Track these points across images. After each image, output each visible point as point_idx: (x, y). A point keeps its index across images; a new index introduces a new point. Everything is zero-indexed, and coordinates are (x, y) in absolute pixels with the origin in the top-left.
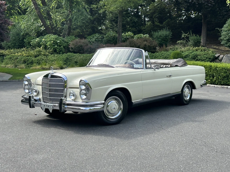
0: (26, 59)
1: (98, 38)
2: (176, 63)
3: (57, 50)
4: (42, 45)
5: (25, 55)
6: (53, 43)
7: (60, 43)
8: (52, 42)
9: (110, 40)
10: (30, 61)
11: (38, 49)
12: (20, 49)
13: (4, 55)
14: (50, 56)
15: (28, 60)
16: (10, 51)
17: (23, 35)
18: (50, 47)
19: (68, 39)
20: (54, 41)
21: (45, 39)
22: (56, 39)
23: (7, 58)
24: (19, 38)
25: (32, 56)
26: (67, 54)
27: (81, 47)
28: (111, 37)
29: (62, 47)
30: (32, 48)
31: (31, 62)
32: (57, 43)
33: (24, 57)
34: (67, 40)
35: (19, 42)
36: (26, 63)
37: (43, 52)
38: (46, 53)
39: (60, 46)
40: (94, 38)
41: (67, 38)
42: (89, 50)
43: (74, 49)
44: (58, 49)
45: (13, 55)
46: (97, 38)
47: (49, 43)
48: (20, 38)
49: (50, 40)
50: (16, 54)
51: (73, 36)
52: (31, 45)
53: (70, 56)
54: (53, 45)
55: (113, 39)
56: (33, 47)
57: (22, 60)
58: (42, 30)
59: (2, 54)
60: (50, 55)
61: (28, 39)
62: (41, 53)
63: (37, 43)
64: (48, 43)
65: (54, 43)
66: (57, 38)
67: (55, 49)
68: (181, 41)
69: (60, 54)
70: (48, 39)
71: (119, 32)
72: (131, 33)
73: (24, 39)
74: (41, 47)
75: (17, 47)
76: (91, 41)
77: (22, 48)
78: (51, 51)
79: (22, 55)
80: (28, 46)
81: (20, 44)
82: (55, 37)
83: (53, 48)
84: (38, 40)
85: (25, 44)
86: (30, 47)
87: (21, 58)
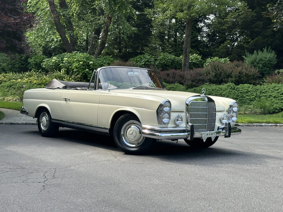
1: (150, 61)
4: (62, 68)
5: (35, 82)
6: (83, 65)
7: (94, 66)
9: (167, 64)
11: (57, 73)
16: (8, 76)
18: (78, 71)
19: (102, 61)
20: (84, 62)
22: (87, 58)
23: (3, 86)
24: (20, 57)
28: (169, 60)
30: (40, 72)
32: (88, 66)
34: (100, 62)
35: (20, 63)
38: (70, 80)
39: (93, 70)
40: (143, 61)
41: (100, 59)
44: (90, 75)
45: (14, 82)
46: (148, 61)
49: (76, 61)
50: (19, 80)
51: (111, 55)
54: (82, 68)
55: (171, 63)
56: (43, 72)
58: (52, 47)
61: (35, 59)
62: (63, 79)
63: (53, 64)
64: (75, 65)
66: (89, 57)
67: (86, 74)
70: (73, 58)
71: (186, 52)
72: (198, 55)
73: (28, 59)
74: (62, 71)
75: (16, 69)
76: (138, 65)
77: (26, 72)
78: (78, 77)
79: (30, 82)
80: (34, 69)
81: (22, 66)
82: (85, 56)
83: (81, 73)
84: (55, 59)
85: (29, 65)
86: (37, 70)
87: (29, 87)
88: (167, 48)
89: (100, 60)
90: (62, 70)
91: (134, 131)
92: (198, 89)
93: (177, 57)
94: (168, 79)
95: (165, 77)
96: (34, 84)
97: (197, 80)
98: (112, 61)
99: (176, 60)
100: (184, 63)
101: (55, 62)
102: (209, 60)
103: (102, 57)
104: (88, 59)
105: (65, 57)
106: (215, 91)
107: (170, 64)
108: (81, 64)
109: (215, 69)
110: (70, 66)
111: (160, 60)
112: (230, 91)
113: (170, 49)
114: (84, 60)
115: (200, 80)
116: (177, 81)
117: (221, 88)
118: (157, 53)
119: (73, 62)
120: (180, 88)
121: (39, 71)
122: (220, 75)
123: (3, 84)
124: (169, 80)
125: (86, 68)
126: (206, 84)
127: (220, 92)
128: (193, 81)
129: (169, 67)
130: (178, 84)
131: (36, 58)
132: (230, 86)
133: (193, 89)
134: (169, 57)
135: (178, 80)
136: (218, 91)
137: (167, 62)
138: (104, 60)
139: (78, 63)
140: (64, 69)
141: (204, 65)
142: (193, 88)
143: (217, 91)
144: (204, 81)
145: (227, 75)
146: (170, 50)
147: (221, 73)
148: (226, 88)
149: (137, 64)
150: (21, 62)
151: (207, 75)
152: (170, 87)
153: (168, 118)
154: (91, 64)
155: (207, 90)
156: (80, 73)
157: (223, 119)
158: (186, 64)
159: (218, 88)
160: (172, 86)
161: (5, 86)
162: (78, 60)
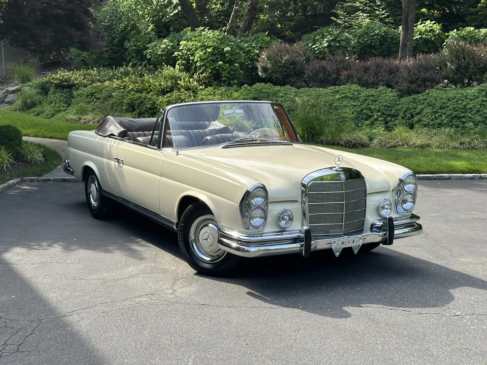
0: (136, 100)
1: (338, 39)
3: (224, 73)
4: (178, 60)
5: (131, 87)
6: (212, 54)
7: (232, 55)
8: (209, 50)
9: (373, 44)
10: (148, 107)
11: (168, 71)
12: (116, 68)
13: (73, 85)
14: (204, 92)
15: (142, 102)
16: (90, 75)
17: (123, 31)
18: (204, 65)
20: (215, 48)
21: (187, 40)
22: (223, 41)
23: (81, 95)
24: (110, 39)
25: (151, 91)
27: (291, 67)
28: (376, 37)
29: (237, 65)
30: (145, 66)
31: (150, 108)
32: (222, 55)
33: (129, 92)
34: (246, 45)
35: (112, 49)
36: (134, 110)
37: (184, 79)
38: (190, 82)
39: (231, 62)
40: (325, 40)
41: (247, 39)
42: (321, 75)
43: (272, 72)
44: (226, 72)
45: (99, 86)
46: (332, 40)
47: (201, 53)
48: (113, 39)
49: (201, 46)
50: (107, 82)
51: (266, 32)
52: (143, 58)
53: (263, 92)
54: (211, 60)
55: (380, 42)
56: (149, 65)
57: (125, 101)
59: (67, 81)
60: (201, 89)
62: (178, 82)
63: (163, 53)
64: (199, 54)
65: (215, 55)
66: (223, 38)
67: (218, 70)
69: (230, 85)
71: (407, 21)
72: (435, 23)
73: (124, 42)
74: (177, 66)
75: (105, 61)
76: (316, 49)
77: (120, 67)
78: (204, 76)
79: (124, 87)
80: (136, 60)
81: (114, 56)
82: (217, 37)
83: (210, 69)
84: (166, 43)
85: (126, 54)
86: (140, 62)
87: (122, 96)
88: (376, 10)
89: (246, 42)
90: (178, 63)
91: (211, 235)
92: (421, 98)
93: (393, 30)
94: (365, 78)
95: (359, 76)
96: (130, 90)
97: (420, 79)
98: (267, 43)
99: (389, 35)
100: (403, 43)
101: (167, 49)
102: (453, 33)
103: (251, 34)
105: (183, 38)
106: (454, 102)
107: (378, 43)
108: (209, 53)
109: (457, 57)
110: (192, 55)
111: (359, 37)
112: (483, 101)
113: (384, 12)
114: (214, 44)
115: (425, 79)
116: (383, 81)
117: (465, 96)
118: (358, 19)
119: (196, 49)
120: (386, 96)
121: (142, 63)
122: (467, 68)
123: (81, 91)
124: (367, 80)
125: (219, 60)
126: (437, 87)
127: (464, 103)
128: (412, 82)
129: (376, 49)
130: (382, 88)
131: (137, 41)
132: (484, 90)
133: (411, 97)
134: (376, 30)
135: (385, 80)
136: (460, 102)
137: (372, 39)
138: (253, 41)
139: (204, 50)
140: (180, 61)
141: (445, 43)
142: (410, 95)
143: (457, 101)
144: (434, 82)
145: (481, 68)
146: (383, 14)
147: (468, 64)
148: (476, 94)
149: (313, 47)
150: (112, 47)
151: (441, 69)
152: (368, 94)
153: (261, 218)
154: (227, 51)
155: (438, 99)
156: (208, 69)
157: (383, 208)
158: (406, 45)
159: (460, 95)
160: (371, 93)
161: (83, 95)
162: (204, 45)
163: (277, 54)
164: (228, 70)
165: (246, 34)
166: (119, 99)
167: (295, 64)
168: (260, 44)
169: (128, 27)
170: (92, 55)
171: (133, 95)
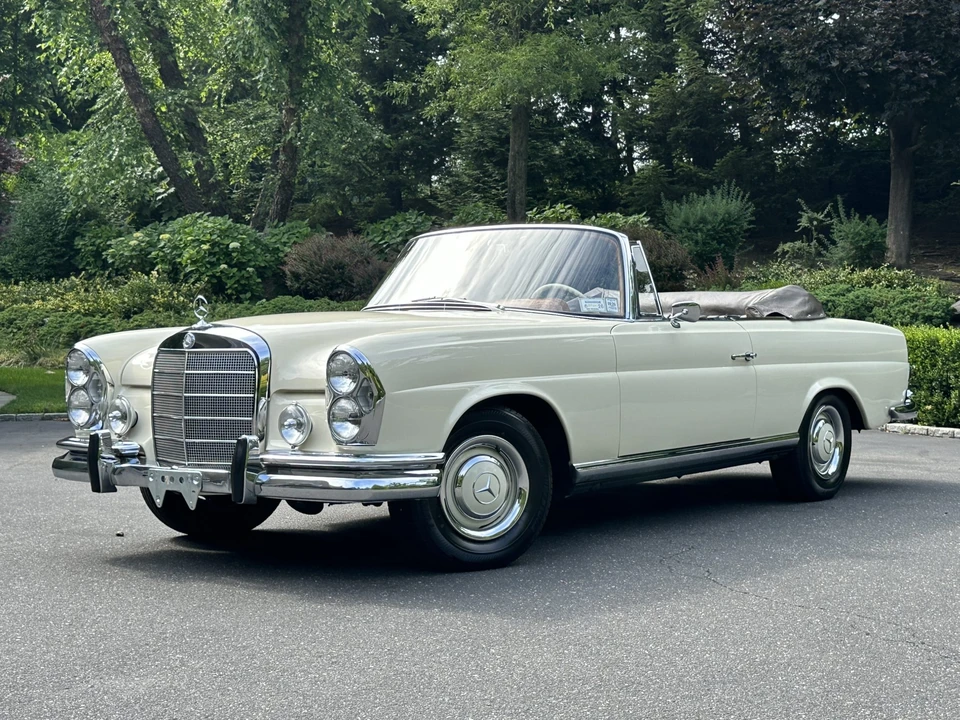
0: (82, 327)
2: (775, 304)
3: (229, 283)
4: (157, 264)
5: (75, 307)
6: (210, 254)
7: (243, 254)
8: (205, 247)
11: (138, 280)
12: (57, 282)
16: (10, 292)
17: (72, 219)
18: (197, 270)
19: (278, 238)
20: (214, 244)
21: (173, 233)
22: (224, 233)
24: (50, 234)
25: (109, 312)
26: (272, 301)
27: (336, 272)
29: (250, 269)
30: (109, 277)
32: (227, 254)
33: (72, 315)
34: (273, 240)
35: (53, 251)
37: (162, 292)
38: (174, 297)
39: (241, 266)
40: (400, 231)
41: (276, 231)
43: (307, 280)
44: (233, 281)
45: (23, 308)
46: (411, 233)
47: (192, 252)
48: (55, 234)
49: (193, 241)
50: (37, 302)
51: (303, 219)
52: (105, 265)
54: (209, 263)
56: (117, 275)
57: (65, 329)
58: (160, 197)
61: (93, 237)
62: (152, 296)
63: (134, 253)
64: (188, 253)
65: (214, 254)
66: (229, 228)
67: (219, 278)
68: (798, 244)
69: (239, 301)
70: (185, 233)
71: (513, 202)
73: (74, 239)
74: (155, 273)
75: (41, 272)
76: (384, 246)
77: (64, 279)
78: (198, 288)
79: (65, 309)
80: (93, 269)
81: (56, 262)
82: (219, 226)
83: (207, 276)
84: (138, 238)
85: (77, 258)
86: (102, 272)
87: (60, 322)
89: (274, 236)
90: (156, 269)
96: (74, 313)
98: (305, 237)
101: (139, 248)
103: (281, 224)
104: (227, 234)
108: (205, 251)
110: (180, 256)
114: (213, 237)
119: (185, 246)
121: (105, 273)
125: (221, 262)
138: (284, 233)
139: (196, 247)
140: (160, 266)
149: (381, 243)
150: (54, 248)
154: (234, 248)
156: (204, 276)
162: (198, 240)
163: (314, 253)
164: (237, 278)
165: (275, 223)
166: (55, 327)
167: (343, 268)
168: (295, 239)
169: (77, 213)
170: (17, 261)
171: (77, 320)
